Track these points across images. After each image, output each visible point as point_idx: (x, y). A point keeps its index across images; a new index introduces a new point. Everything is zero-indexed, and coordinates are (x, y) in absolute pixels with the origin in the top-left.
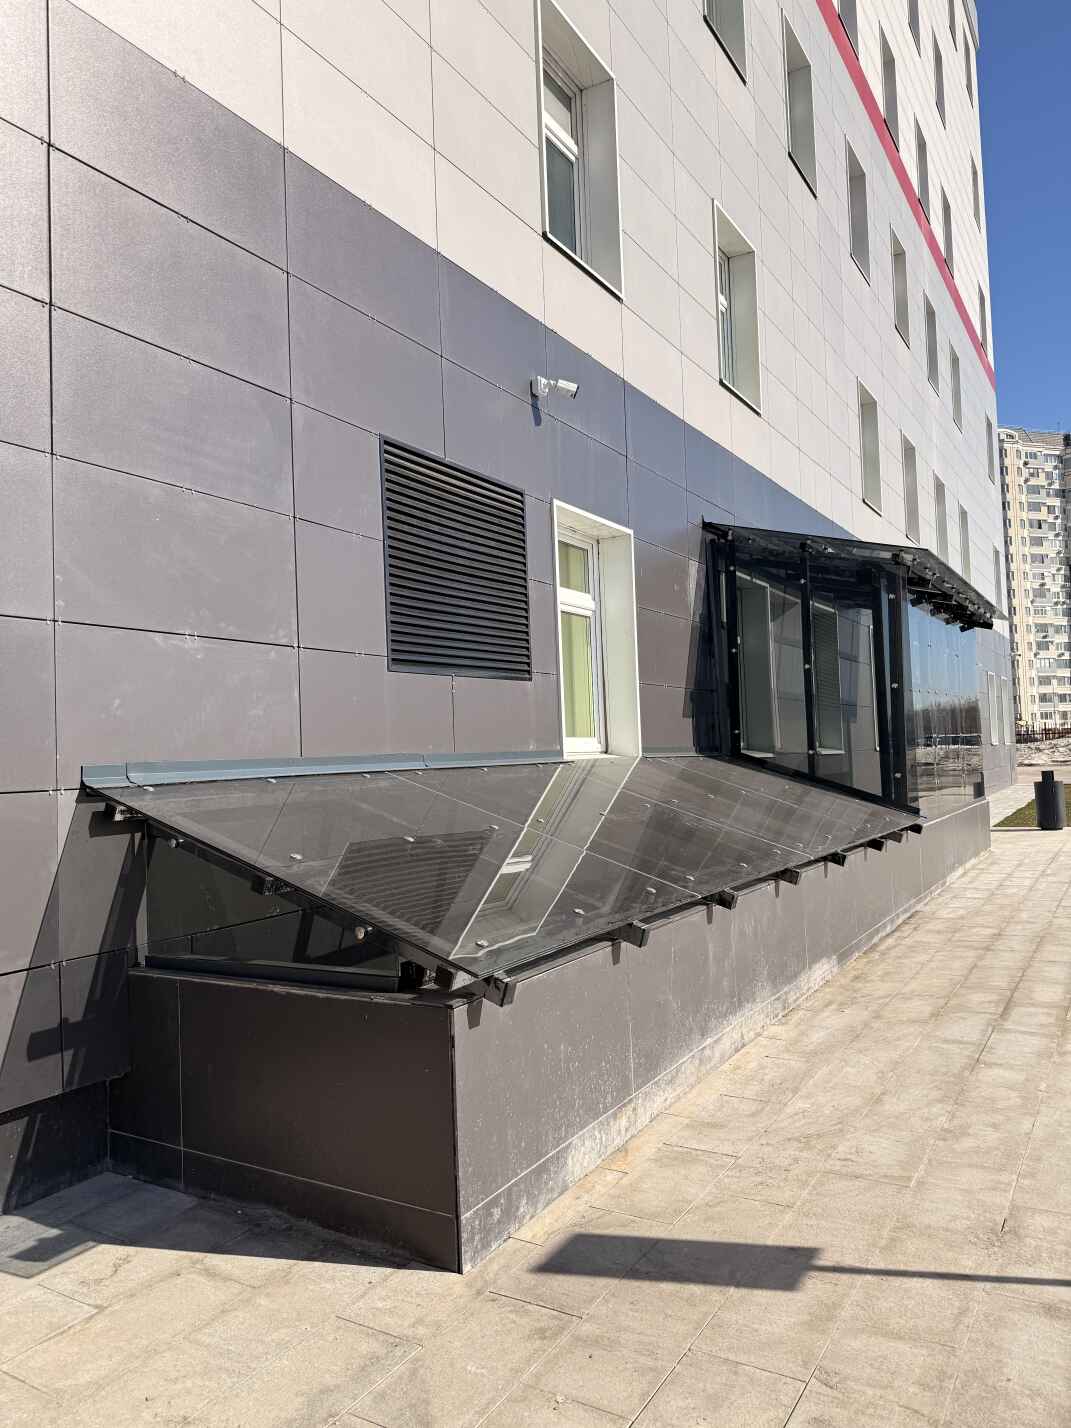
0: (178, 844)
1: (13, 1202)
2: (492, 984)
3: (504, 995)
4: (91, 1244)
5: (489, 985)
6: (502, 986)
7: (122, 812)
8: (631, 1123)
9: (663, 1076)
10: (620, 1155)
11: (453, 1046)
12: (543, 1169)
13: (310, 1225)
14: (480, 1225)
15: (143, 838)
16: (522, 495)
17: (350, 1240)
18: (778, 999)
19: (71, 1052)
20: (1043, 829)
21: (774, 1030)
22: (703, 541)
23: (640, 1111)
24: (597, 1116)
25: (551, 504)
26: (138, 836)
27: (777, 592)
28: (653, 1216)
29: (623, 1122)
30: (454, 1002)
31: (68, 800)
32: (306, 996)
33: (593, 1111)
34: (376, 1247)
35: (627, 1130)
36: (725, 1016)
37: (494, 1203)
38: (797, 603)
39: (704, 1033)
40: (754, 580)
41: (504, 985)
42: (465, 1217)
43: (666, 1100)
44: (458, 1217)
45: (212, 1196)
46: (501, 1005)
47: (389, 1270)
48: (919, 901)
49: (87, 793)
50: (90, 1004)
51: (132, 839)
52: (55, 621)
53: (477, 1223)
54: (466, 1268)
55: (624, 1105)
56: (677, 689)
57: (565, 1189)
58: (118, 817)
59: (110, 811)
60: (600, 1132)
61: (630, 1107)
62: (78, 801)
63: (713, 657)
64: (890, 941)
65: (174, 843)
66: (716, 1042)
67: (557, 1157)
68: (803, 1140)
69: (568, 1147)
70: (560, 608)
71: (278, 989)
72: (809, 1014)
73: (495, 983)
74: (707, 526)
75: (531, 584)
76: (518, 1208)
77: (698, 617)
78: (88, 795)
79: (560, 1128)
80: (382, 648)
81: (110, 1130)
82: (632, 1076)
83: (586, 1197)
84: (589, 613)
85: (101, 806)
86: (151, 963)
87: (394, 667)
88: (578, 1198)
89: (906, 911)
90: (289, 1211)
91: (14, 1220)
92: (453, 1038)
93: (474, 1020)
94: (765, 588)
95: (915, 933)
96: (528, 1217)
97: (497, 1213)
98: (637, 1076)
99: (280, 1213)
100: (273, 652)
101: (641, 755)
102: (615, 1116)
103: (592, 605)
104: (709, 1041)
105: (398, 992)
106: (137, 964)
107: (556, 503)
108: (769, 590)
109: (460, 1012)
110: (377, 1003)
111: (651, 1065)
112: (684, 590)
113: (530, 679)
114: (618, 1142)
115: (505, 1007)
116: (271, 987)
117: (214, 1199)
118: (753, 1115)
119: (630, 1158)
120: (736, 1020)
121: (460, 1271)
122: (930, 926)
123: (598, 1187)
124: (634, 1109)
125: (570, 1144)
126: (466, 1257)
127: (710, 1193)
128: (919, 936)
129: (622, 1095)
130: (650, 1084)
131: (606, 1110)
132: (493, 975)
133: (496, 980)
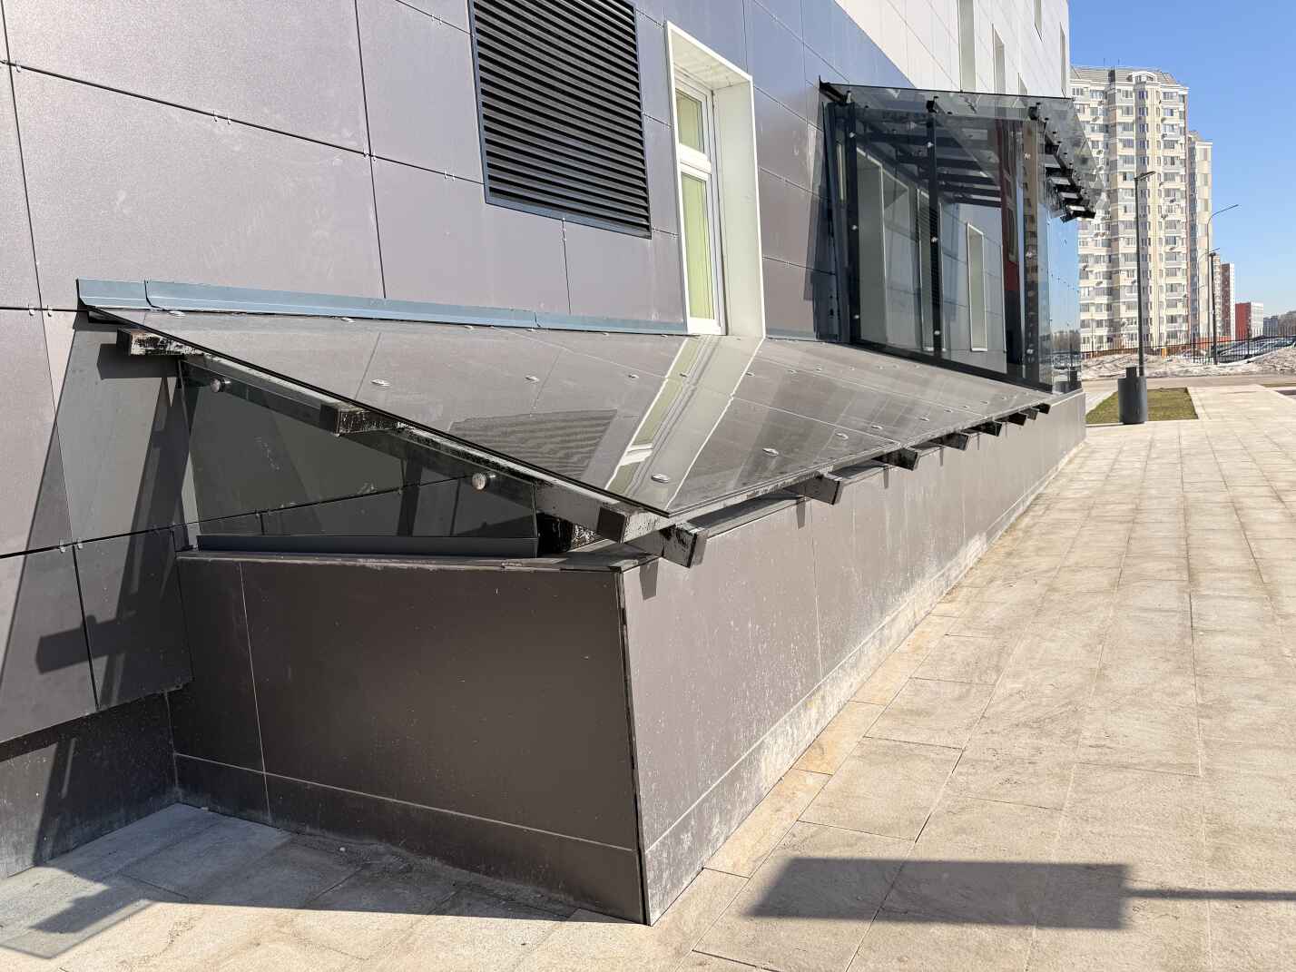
0: (223, 387)
1: (48, 850)
2: (674, 538)
3: (692, 551)
4: (143, 902)
5: (668, 538)
6: (690, 539)
7: (141, 342)
8: (821, 715)
9: (848, 659)
10: (816, 752)
11: (624, 622)
12: (736, 776)
13: (436, 863)
14: (668, 858)
15: (178, 386)
16: (631, 8)
17: (490, 883)
18: (943, 575)
19: (105, 659)
20: (1125, 424)
21: (944, 608)
22: (821, 107)
23: (828, 699)
24: (788, 707)
25: (665, 27)
26: (172, 381)
27: (889, 174)
28: (885, 830)
29: (813, 713)
30: (623, 564)
31: (61, 327)
32: (409, 569)
33: (784, 702)
34: (527, 891)
35: (817, 723)
36: (900, 591)
37: (684, 827)
38: (905, 190)
39: (883, 610)
40: (869, 157)
41: (691, 538)
42: (648, 852)
43: (851, 686)
44: (640, 852)
45: (308, 829)
46: (688, 566)
47: (548, 924)
49: (88, 317)
50: (125, 599)
51: (165, 385)
52: (10, 64)
53: (665, 855)
54: (654, 916)
55: (813, 694)
56: (798, 267)
57: (760, 800)
58: (136, 350)
59: (124, 341)
60: (791, 727)
61: (817, 699)
62: (77, 327)
63: (833, 235)
64: (1026, 521)
65: (217, 384)
66: (893, 620)
67: (750, 760)
68: (1035, 725)
69: (760, 747)
70: (680, 168)
71: (372, 563)
72: (975, 591)
73: (678, 535)
74: (825, 88)
75: (646, 122)
76: (710, 830)
77: (817, 189)
78: (92, 320)
79: (751, 724)
80: (477, 173)
81: (176, 754)
82: (819, 658)
83: (788, 809)
84: (705, 177)
85: (111, 337)
86: (205, 544)
87: (493, 200)
88: (778, 810)
90: (406, 847)
91: (48, 874)
92: (623, 612)
93: (649, 589)
94: (878, 167)
95: (1048, 512)
96: (722, 839)
97: (687, 838)
98: (825, 659)
99: (394, 849)
100: (338, 158)
101: (764, 337)
102: (805, 705)
103: (708, 167)
104: (888, 619)
105: (538, 557)
106: (188, 548)
107: (670, 26)
108: (882, 170)
109: (631, 577)
110: (510, 572)
111: (838, 645)
112: (803, 156)
113: (650, 237)
114: (810, 737)
115: (693, 567)
116: (361, 562)
117: (310, 835)
118: (960, 698)
119: (828, 757)
120: (909, 597)
121: (646, 922)
122: (1060, 506)
123: (799, 794)
124: (823, 698)
125: (761, 743)
126: (652, 903)
127: (946, 797)
128: (1054, 515)
129: (811, 683)
130: (836, 668)
131: (796, 700)
132: (675, 525)
133: (680, 531)
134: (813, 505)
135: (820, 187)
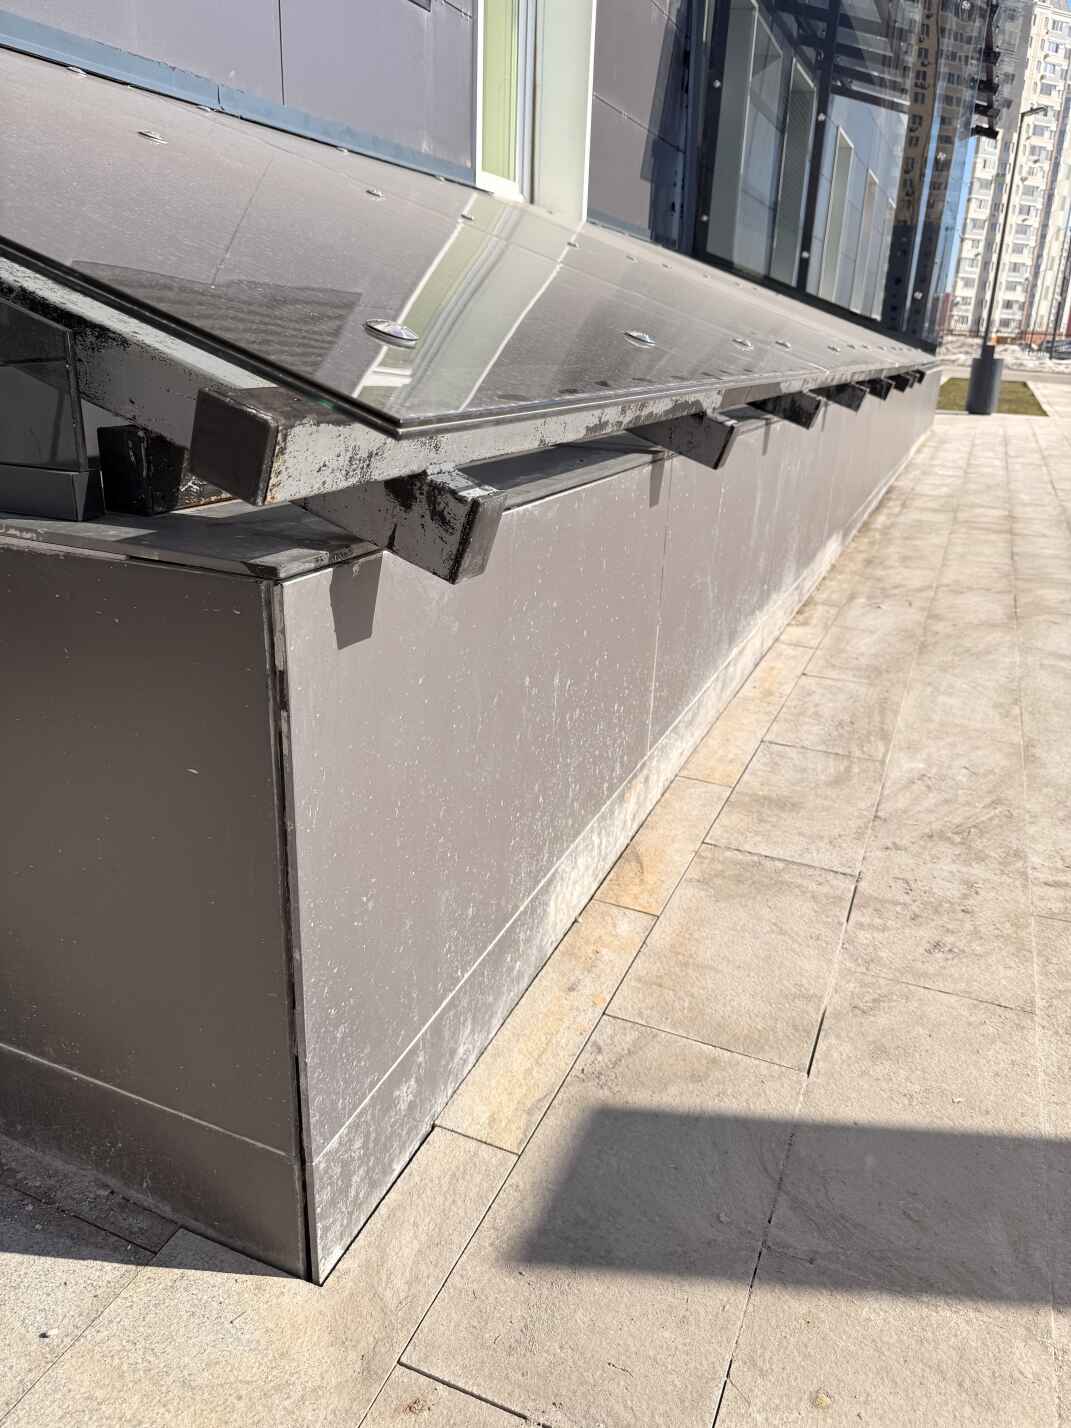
2: (420, 507)
3: (464, 542)
5: (407, 506)
6: (459, 513)
8: (640, 805)
9: (684, 715)
10: (629, 869)
11: (283, 704)
14: (363, 1146)
18: (797, 587)
20: (971, 413)
21: (796, 633)
23: (652, 780)
24: (598, 805)
27: (764, 25)
29: (631, 805)
30: (286, 560)
33: (593, 800)
35: (633, 818)
36: (753, 611)
37: (401, 1073)
38: (780, 56)
39: (732, 639)
41: (461, 511)
42: (318, 1161)
43: (682, 754)
46: (452, 578)
55: (635, 776)
56: (638, 127)
57: (541, 966)
60: (599, 836)
61: (639, 783)
63: (687, 91)
66: (740, 652)
67: (532, 910)
69: (550, 882)
73: (432, 501)
79: (540, 849)
82: (650, 723)
83: (588, 987)
88: (571, 989)
92: (280, 678)
96: (472, 1059)
97: (406, 1091)
101: (585, 216)
105: (86, 519)
108: (757, 14)
111: (674, 699)
113: (428, 7)
115: (464, 581)
118: (837, 781)
119: (650, 878)
121: (309, 1276)
123: (607, 954)
124: (647, 779)
125: (553, 875)
126: (326, 1243)
128: (914, 515)
129: (634, 757)
130: (667, 733)
131: (611, 790)
132: (424, 473)
133: (437, 490)
134: (677, 465)
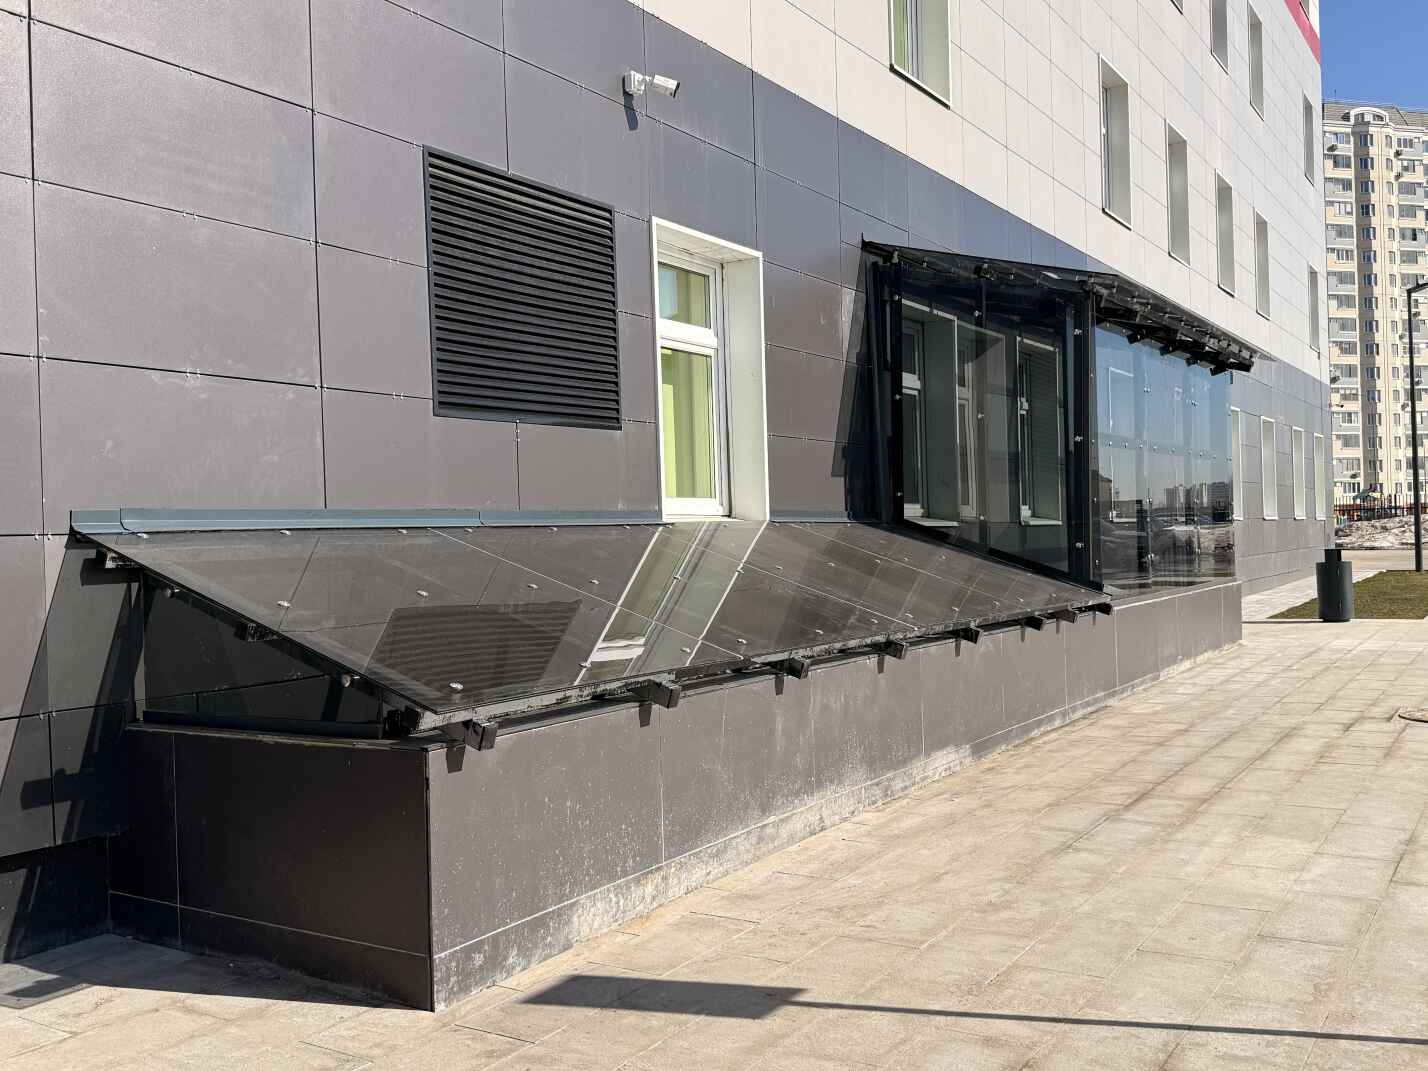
0: (173, 594)
2: (471, 729)
3: (482, 739)
5: (468, 728)
6: (480, 730)
7: (113, 559)
9: (707, 848)
11: (428, 788)
12: (541, 923)
13: (298, 973)
14: (457, 967)
15: (139, 590)
16: (610, 212)
17: (331, 986)
18: (877, 784)
19: (67, 805)
20: (1325, 621)
21: (865, 816)
22: (863, 265)
23: (673, 881)
24: (612, 878)
25: (649, 222)
26: (135, 586)
27: (969, 326)
29: (649, 889)
30: (431, 747)
31: (56, 547)
32: (293, 744)
33: (607, 872)
34: (358, 991)
35: (654, 898)
36: (797, 794)
37: (477, 947)
38: (998, 340)
39: (765, 809)
40: (935, 312)
41: (484, 731)
42: (438, 956)
43: (709, 873)
44: (431, 957)
45: (207, 952)
46: (482, 751)
48: (1113, 695)
49: (76, 539)
50: (87, 757)
51: (129, 589)
52: (38, 357)
53: (454, 964)
55: (650, 873)
58: (109, 564)
59: (101, 557)
60: (616, 896)
61: (657, 877)
62: (68, 547)
65: (169, 592)
66: (782, 821)
67: (559, 914)
68: (836, 910)
69: (572, 905)
70: (660, 343)
71: (268, 738)
72: (913, 803)
73: (474, 727)
74: (867, 246)
75: (621, 318)
76: (506, 958)
77: (853, 357)
78: (78, 541)
80: (426, 388)
81: (111, 891)
82: (662, 842)
83: (587, 954)
84: (711, 352)
85: (92, 554)
86: (149, 718)
87: (442, 411)
88: (578, 955)
89: (1088, 704)
90: (280, 962)
92: (427, 780)
93: (455, 763)
95: (1090, 728)
96: (518, 969)
97: (479, 959)
98: (669, 844)
99: (271, 965)
100: (291, 393)
101: (768, 518)
102: (637, 881)
103: (713, 341)
104: (772, 819)
105: (380, 739)
106: (135, 720)
107: (655, 220)
108: (956, 323)
109: (437, 757)
110: (358, 749)
111: (689, 835)
112: (834, 324)
113: (620, 428)
116: (260, 737)
117: (209, 956)
119: (649, 923)
120: (814, 801)
121: (431, 1010)
122: (1110, 722)
123: (603, 947)
124: (665, 878)
125: (576, 902)
126: (439, 995)
127: (714, 951)
129: (648, 860)
130: (687, 854)
131: (625, 874)
132: (471, 720)
133: (475, 724)
135: (858, 354)
